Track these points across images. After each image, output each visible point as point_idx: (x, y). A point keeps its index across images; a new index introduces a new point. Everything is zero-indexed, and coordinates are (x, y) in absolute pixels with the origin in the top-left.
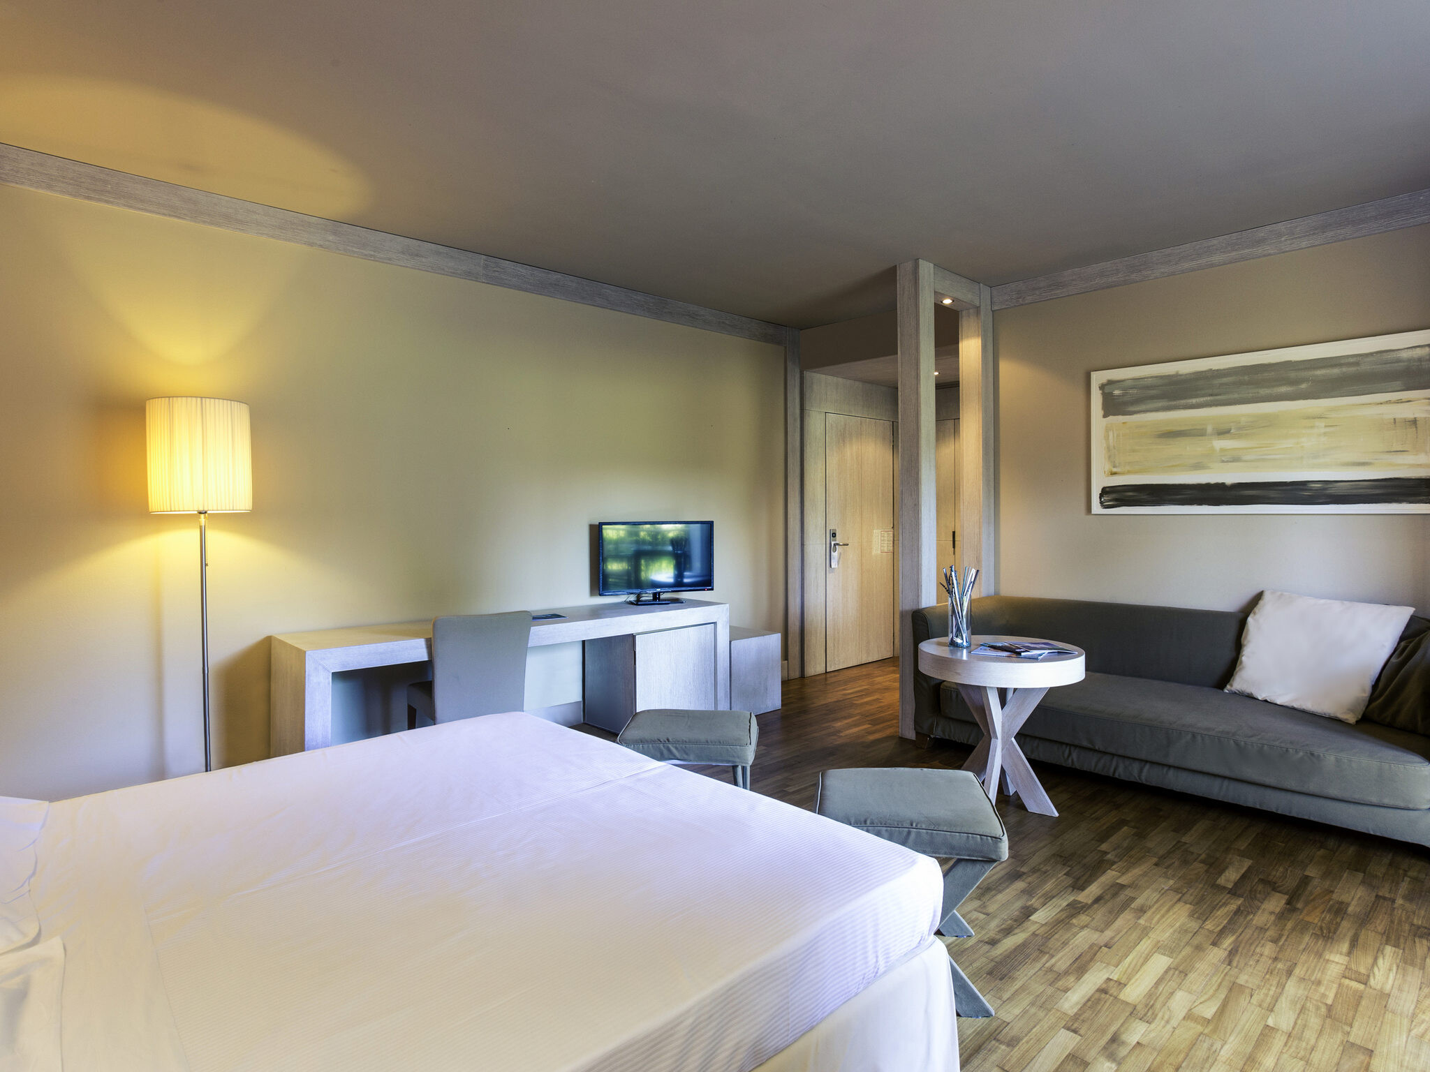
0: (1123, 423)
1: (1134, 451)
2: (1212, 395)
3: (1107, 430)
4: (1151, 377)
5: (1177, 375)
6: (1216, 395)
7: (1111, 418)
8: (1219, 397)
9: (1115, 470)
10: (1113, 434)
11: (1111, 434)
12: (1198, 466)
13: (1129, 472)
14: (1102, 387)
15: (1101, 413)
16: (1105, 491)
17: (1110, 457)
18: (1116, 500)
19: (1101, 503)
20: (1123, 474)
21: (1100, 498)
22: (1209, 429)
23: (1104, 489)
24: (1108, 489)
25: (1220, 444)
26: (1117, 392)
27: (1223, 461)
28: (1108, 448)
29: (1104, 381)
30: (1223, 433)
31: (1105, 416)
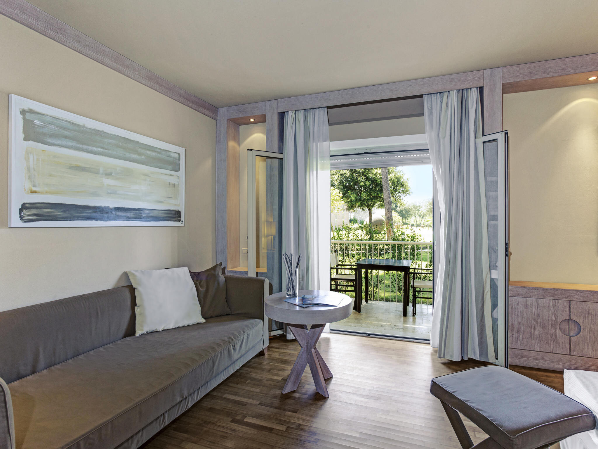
0: (44, 150)
1: (51, 175)
2: (103, 148)
3: (28, 152)
4: (66, 121)
6: (105, 149)
7: (31, 142)
8: (107, 151)
9: (34, 189)
10: (33, 157)
11: (31, 156)
12: (95, 194)
13: (47, 192)
14: (23, 112)
15: (22, 136)
16: (24, 207)
17: (30, 177)
18: (36, 215)
19: (21, 217)
20: (42, 193)
21: (20, 213)
22: (101, 170)
23: (23, 205)
24: (27, 205)
25: (107, 181)
26: (37, 122)
27: (108, 193)
28: (29, 169)
29: (26, 108)
30: (108, 174)
31: (25, 139)
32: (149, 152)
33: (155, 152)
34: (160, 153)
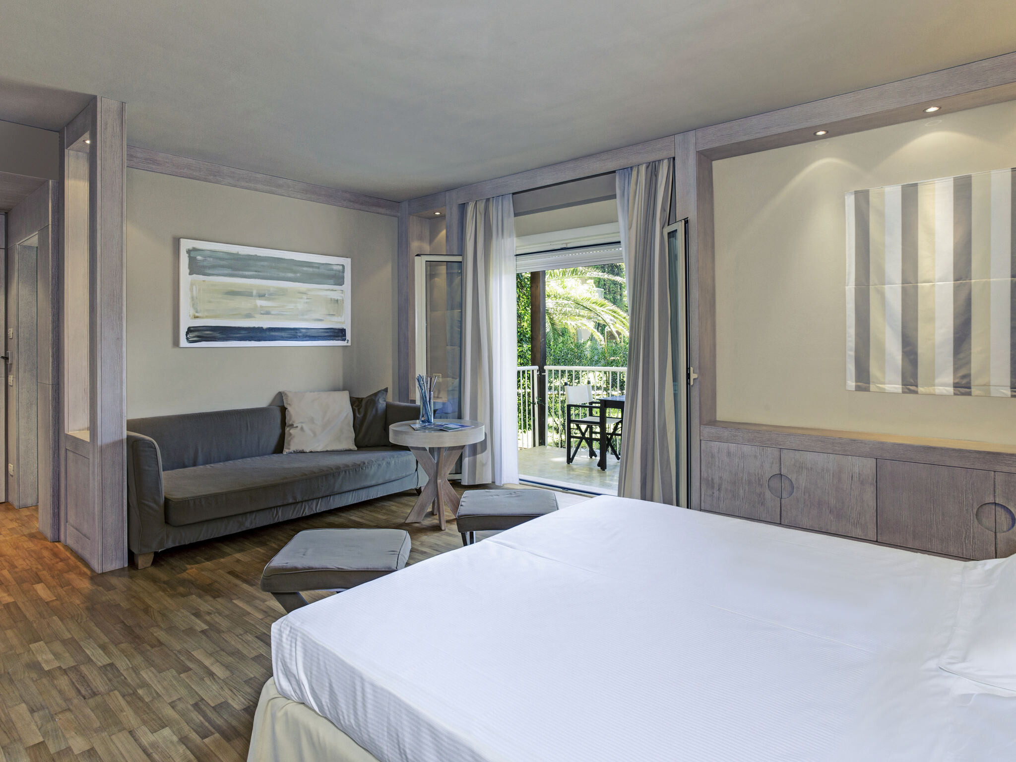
0: (203, 281)
1: (210, 302)
2: (256, 271)
3: (192, 284)
4: (223, 252)
5: (237, 254)
6: (258, 272)
7: (194, 276)
8: (259, 273)
9: (197, 315)
10: (196, 288)
11: (194, 287)
12: (249, 316)
13: (207, 317)
14: (189, 252)
15: (188, 271)
16: (190, 330)
17: (193, 305)
18: (198, 337)
19: (187, 339)
20: (202, 318)
21: (187, 335)
22: (255, 292)
23: (189, 328)
24: (192, 329)
25: (260, 303)
26: (199, 258)
27: (262, 314)
28: (192, 298)
29: (190, 247)
30: (261, 296)
31: (190, 274)
32: (305, 269)
33: (313, 267)
34: (318, 268)
